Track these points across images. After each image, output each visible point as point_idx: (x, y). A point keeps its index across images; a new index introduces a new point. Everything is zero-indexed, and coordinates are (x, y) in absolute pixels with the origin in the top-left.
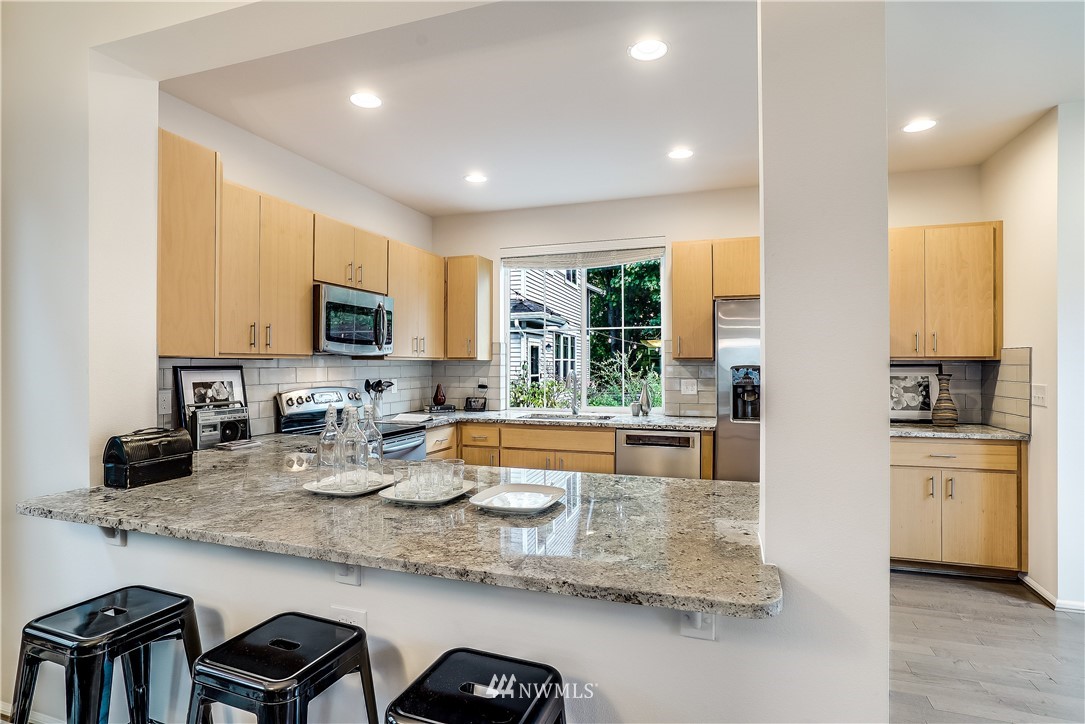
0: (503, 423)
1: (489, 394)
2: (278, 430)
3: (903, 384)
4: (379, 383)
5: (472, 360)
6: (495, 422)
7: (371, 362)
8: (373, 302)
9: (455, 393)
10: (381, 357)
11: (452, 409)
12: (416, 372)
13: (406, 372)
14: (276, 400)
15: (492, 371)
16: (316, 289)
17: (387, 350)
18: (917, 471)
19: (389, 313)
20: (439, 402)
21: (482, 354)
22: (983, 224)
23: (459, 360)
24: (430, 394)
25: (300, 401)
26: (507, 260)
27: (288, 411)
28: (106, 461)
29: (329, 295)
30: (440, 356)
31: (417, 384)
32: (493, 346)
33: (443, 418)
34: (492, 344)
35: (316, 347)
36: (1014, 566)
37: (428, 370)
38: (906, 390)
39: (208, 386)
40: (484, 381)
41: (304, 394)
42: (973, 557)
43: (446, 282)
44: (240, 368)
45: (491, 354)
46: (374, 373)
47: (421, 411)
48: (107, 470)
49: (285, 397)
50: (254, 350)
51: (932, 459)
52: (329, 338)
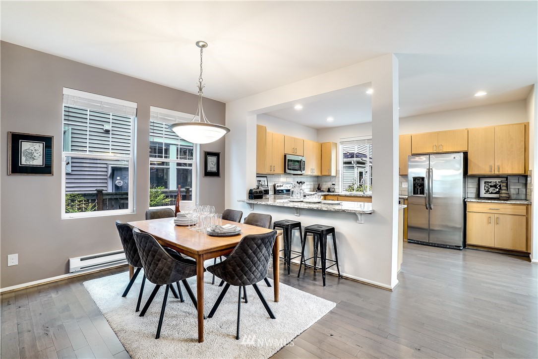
0: (339, 195)
1: (336, 187)
2: (275, 194)
3: (490, 184)
4: (301, 182)
5: (330, 176)
6: (336, 195)
7: (298, 176)
8: (299, 158)
9: (325, 187)
10: (301, 175)
11: (322, 191)
12: (312, 179)
13: (309, 179)
14: (274, 186)
15: (337, 180)
16: (285, 156)
17: (303, 172)
18: (484, 214)
19: (304, 161)
20: (319, 189)
21: (333, 174)
22: (521, 124)
23: (326, 176)
24: (317, 187)
25: (280, 186)
26: (342, 143)
27: (278, 189)
28: (249, 194)
29: (288, 157)
30: (320, 174)
31: (312, 183)
32: (337, 171)
33: (320, 194)
34: (337, 170)
35: (285, 172)
36: (524, 250)
37: (315, 179)
38: (491, 186)
39: (260, 181)
40: (334, 183)
41: (281, 184)
42: (508, 246)
43: (321, 151)
44: (266, 177)
45: (336, 174)
46: (299, 179)
47: (314, 191)
48: (249, 196)
49: (277, 185)
50: (271, 172)
51: (491, 210)
52: (288, 169)
